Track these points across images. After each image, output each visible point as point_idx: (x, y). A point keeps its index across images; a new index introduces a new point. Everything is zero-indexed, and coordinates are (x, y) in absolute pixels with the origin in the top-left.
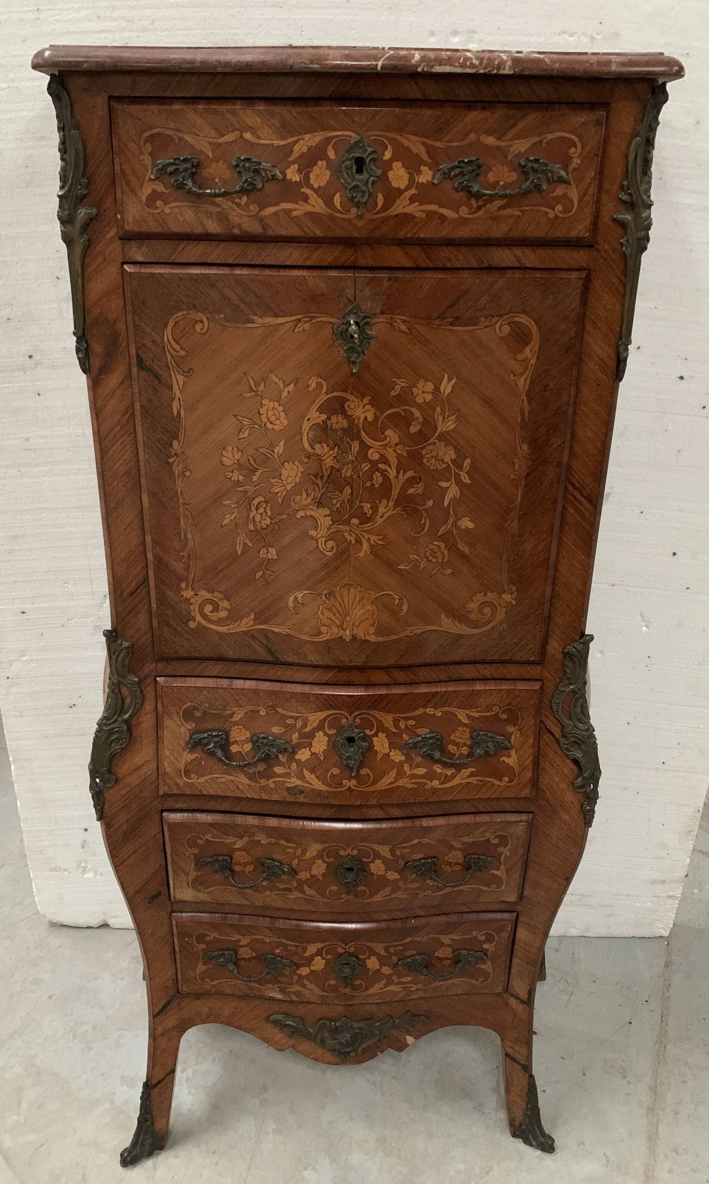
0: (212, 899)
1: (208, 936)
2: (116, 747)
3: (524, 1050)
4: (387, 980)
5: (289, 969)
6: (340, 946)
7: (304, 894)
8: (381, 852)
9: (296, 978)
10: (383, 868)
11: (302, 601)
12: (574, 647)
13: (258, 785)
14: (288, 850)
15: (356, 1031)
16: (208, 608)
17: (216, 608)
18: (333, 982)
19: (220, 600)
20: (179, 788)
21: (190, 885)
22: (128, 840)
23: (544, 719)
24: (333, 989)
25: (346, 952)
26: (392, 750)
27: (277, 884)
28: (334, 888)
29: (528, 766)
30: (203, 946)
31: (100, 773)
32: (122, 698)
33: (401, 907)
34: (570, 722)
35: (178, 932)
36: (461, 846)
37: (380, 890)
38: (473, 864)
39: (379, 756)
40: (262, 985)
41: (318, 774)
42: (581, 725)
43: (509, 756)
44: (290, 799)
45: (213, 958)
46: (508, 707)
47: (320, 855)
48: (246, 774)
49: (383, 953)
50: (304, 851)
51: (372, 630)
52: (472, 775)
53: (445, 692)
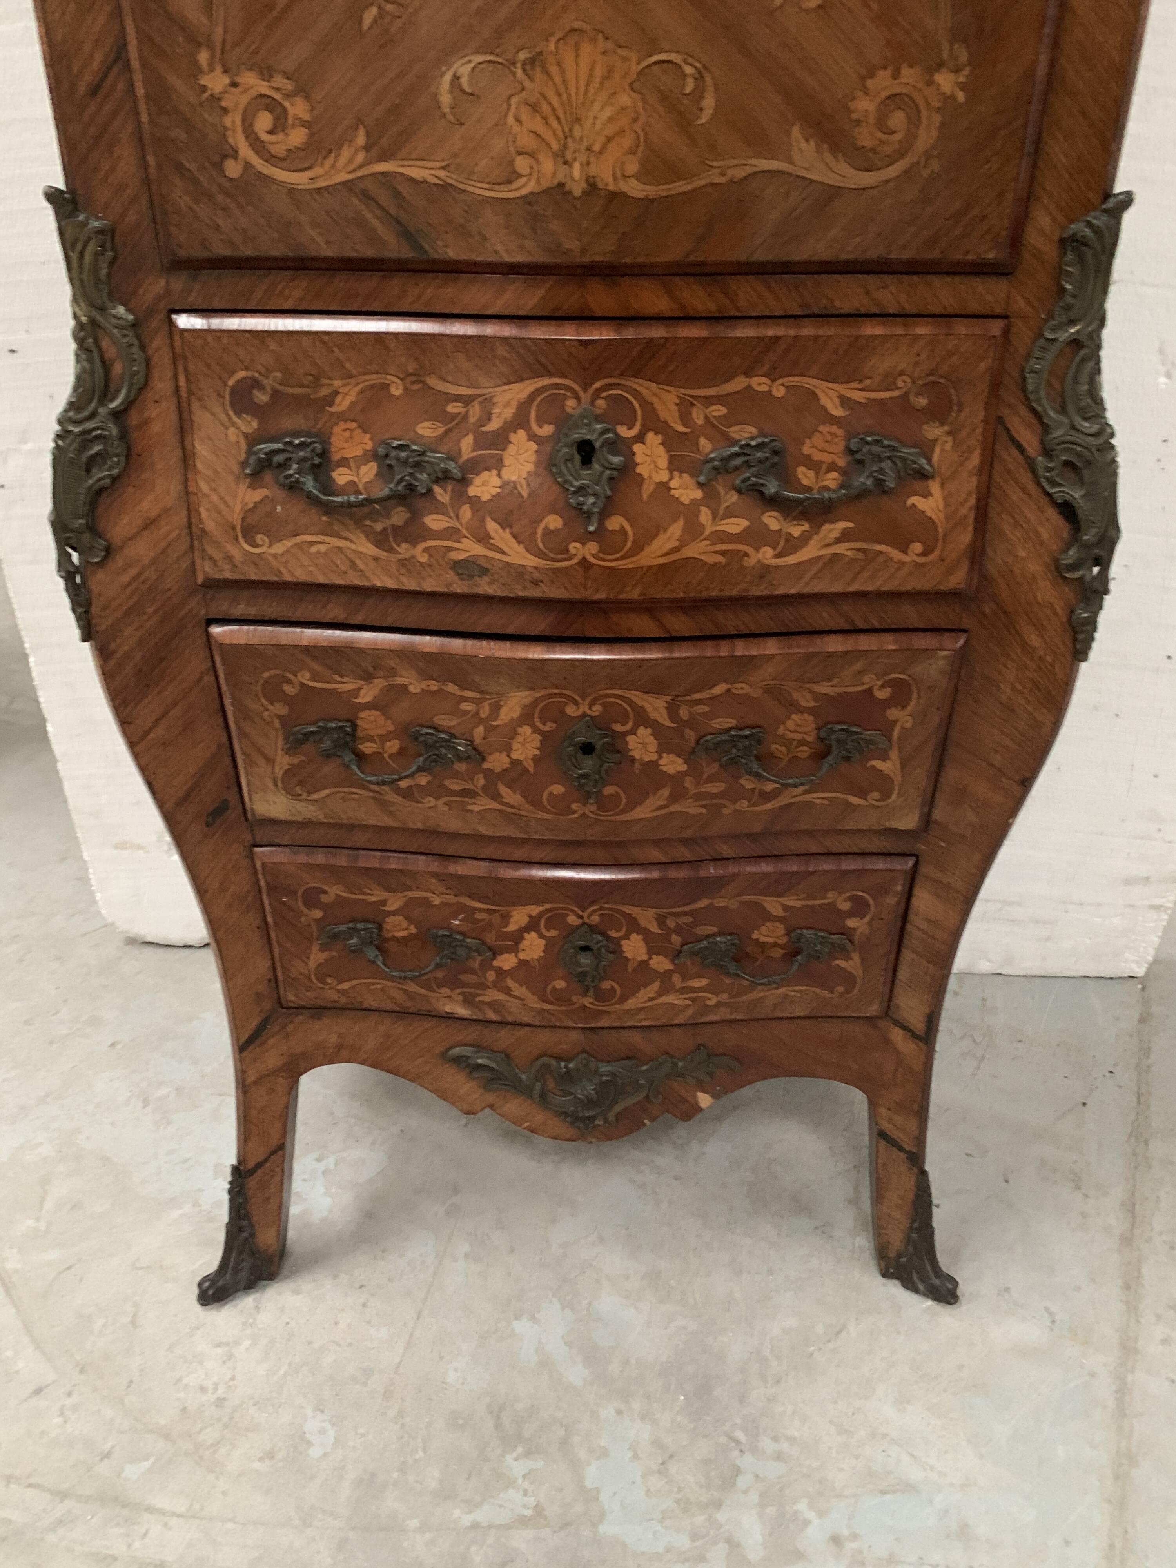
0: (326, 816)
1: (325, 892)
2: (100, 474)
3: (912, 1125)
4: (662, 982)
5: (479, 959)
6: (572, 911)
7: (501, 803)
8: (649, 708)
9: (491, 976)
10: (653, 744)
11: (471, 84)
12: (1089, 224)
13: (393, 558)
14: (465, 706)
15: (605, 1078)
16: (263, 122)
17: (280, 125)
18: (560, 984)
19: (287, 96)
20: (235, 566)
21: (280, 784)
22: (148, 686)
23: (1005, 412)
24: (560, 998)
25: (584, 923)
26: (676, 473)
27: (447, 782)
28: (558, 789)
29: (965, 517)
30: (318, 914)
31: (72, 531)
32: (103, 362)
33: (688, 833)
34: (1062, 418)
35: (268, 884)
36: (812, 704)
37: (647, 794)
38: (834, 744)
39: (647, 490)
40: (430, 989)
41: (515, 529)
42: (1086, 424)
43: (927, 494)
44: (459, 587)
45: (336, 936)
46: (931, 379)
47: (527, 717)
48: (369, 534)
49: (654, 928)
50: (496, 708)
51: (633, 167)
52: (845, 537)
53: (795, 337)
